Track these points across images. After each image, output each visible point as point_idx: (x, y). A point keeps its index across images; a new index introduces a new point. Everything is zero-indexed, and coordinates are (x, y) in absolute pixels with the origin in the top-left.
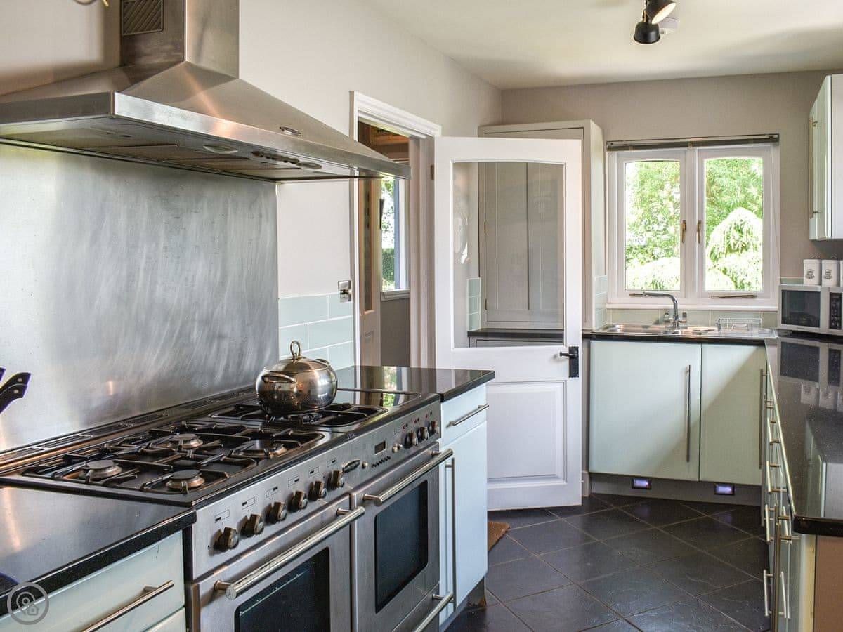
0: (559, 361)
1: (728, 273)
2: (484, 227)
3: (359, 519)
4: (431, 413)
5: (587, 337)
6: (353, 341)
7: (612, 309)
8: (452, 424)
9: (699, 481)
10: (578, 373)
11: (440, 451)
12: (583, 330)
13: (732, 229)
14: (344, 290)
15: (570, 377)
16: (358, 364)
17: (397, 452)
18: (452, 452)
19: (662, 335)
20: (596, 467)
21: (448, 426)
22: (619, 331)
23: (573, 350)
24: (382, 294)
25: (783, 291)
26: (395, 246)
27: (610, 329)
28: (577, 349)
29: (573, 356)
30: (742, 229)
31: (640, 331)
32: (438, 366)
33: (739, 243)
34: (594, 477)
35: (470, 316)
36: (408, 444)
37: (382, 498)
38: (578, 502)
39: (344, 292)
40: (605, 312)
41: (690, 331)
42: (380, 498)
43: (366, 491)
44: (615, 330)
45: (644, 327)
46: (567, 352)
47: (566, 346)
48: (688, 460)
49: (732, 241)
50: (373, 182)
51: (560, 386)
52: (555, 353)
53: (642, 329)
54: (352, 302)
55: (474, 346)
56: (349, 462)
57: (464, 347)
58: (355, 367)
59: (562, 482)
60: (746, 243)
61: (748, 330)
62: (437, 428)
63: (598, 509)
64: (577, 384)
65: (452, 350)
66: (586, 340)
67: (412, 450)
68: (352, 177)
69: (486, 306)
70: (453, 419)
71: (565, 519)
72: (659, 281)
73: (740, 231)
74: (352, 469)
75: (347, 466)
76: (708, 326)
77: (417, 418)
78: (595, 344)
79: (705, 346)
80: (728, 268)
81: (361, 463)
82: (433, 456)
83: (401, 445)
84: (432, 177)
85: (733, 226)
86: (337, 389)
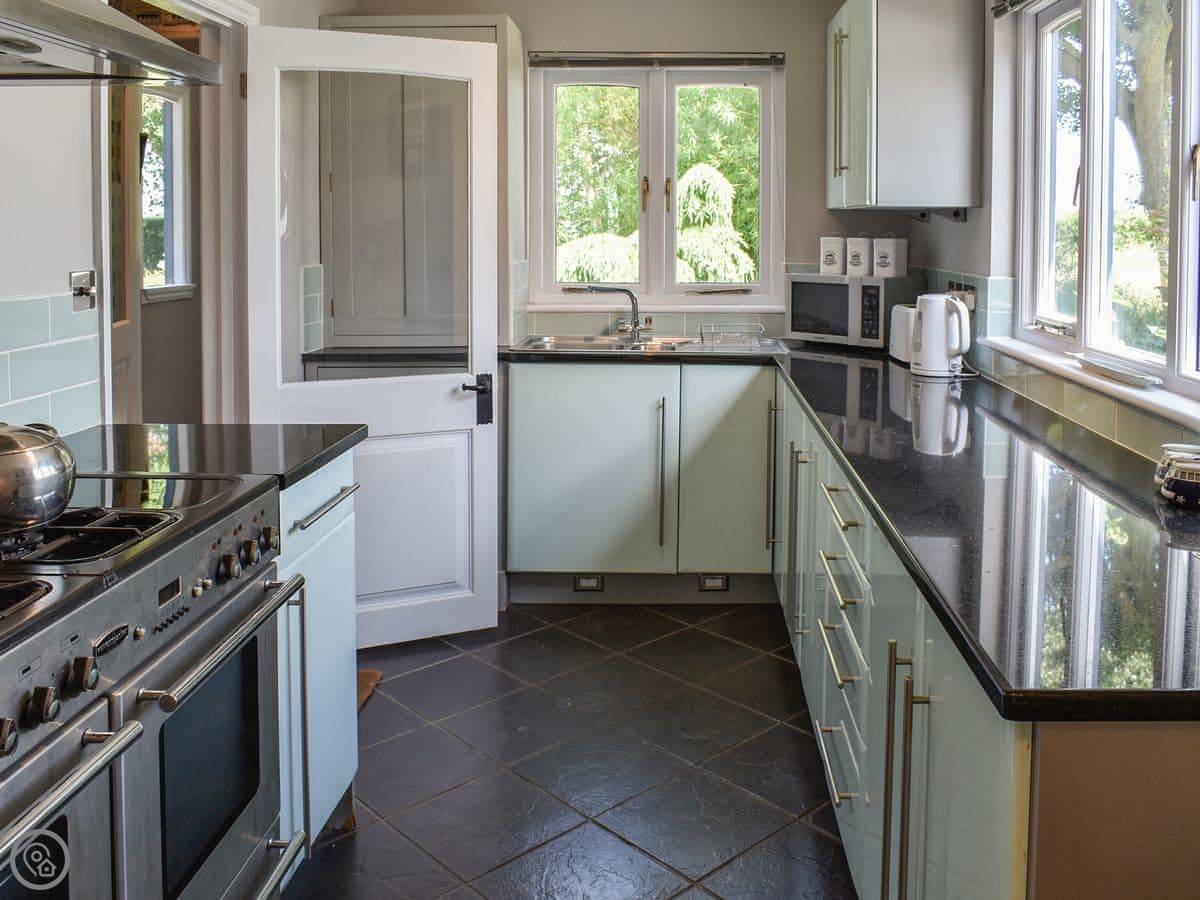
0: (461, 398)
1: (685, 257)
2: (328, 181)
3: (127, 751)
4: (263, 513)
5: (505, 358)
6: (98, 380)
7: (537, 312)
8: (300, 525)
9: (678, 573)
10: (491, 418)
11: (280, 579)
12: (499, 346)
13: (692, 192)
14: (82, 288)
15: (478, 423)
16: (109, 421)
17: (203, 595)
18: (303, 579)
19: (615, 351)
20: (517, 564)
21: (291, 531)
22: (548, 347)
23: (484, 380)
24: (144, 292)
25: (794, 283)
26: (165, 214)
27: (534, 344)
28: (489, 377)
29: (482, 388)
30: (704, 194)
31: (581, 346)
32: (254, 420)
33: (700, 213)
34: (513, 579)
35: (307, 329)
36: (221, 576)
37: (176, 693)
38: (493, 622)
39: (81, 292)
40: (527, 317)
41: (655, 344)
42: (172, 695)
43: (141, 684)
44: (543, 346)
45: (586, 339)
46: (474, 384)
47: (472, 374)
48: (661, 543)
49: (690, 211)
50: (130, 87)
51: (463, 438)
52: (454, 385)
53: (582, 342)
54: (96, 309)
55: (313, 380)
56: (108, 633)
57: (299, 381)
58: (103, 427)
59: (466, 593)
60: (710, 214)
61: (744, 342)
62: (273, 540)
63: (523, 631)
64: (490, 433)
65: (278, 386)
66: (501, 363)
67: (229, 587)
68: (97, 77)
69: (332, 311)
70: (299, 517)
71: (472, 653)
72: (587, 268)
73: (702, 197)
74: (112, 646)
75: (104, 641)
76: (681, 335)
77: (237, 527)
78: (516, 368)
79: (687, 368)
80: (685, 250)
81: (131, 630)
82: (267, 590)
83: (210, 582)
84: (243, 94)
85: (693, 188)
86: (76, 477)
